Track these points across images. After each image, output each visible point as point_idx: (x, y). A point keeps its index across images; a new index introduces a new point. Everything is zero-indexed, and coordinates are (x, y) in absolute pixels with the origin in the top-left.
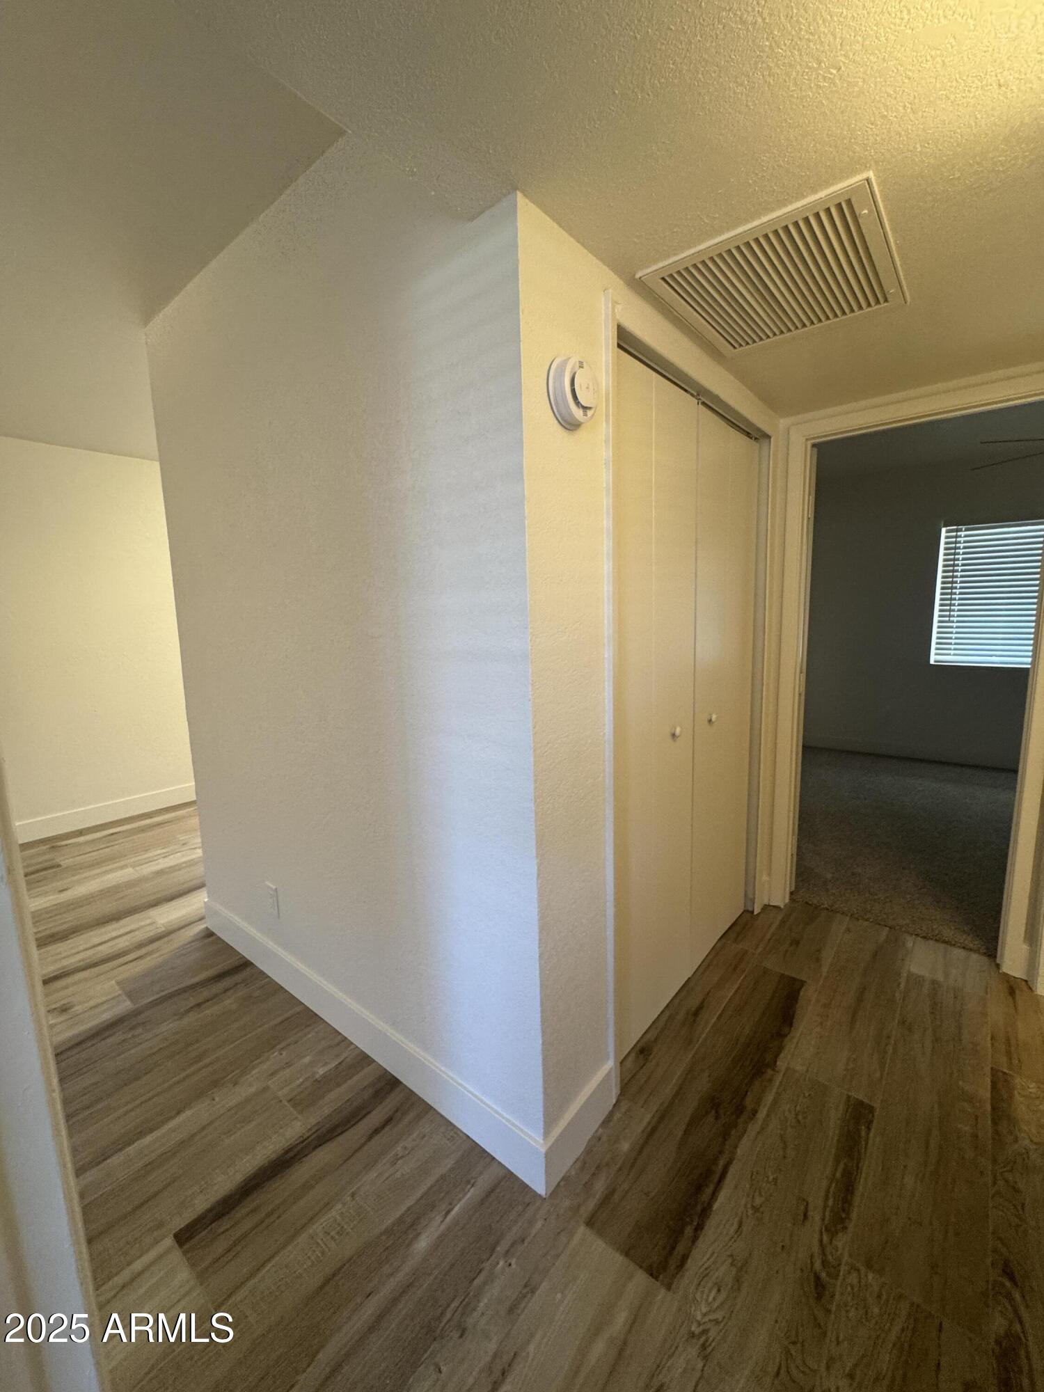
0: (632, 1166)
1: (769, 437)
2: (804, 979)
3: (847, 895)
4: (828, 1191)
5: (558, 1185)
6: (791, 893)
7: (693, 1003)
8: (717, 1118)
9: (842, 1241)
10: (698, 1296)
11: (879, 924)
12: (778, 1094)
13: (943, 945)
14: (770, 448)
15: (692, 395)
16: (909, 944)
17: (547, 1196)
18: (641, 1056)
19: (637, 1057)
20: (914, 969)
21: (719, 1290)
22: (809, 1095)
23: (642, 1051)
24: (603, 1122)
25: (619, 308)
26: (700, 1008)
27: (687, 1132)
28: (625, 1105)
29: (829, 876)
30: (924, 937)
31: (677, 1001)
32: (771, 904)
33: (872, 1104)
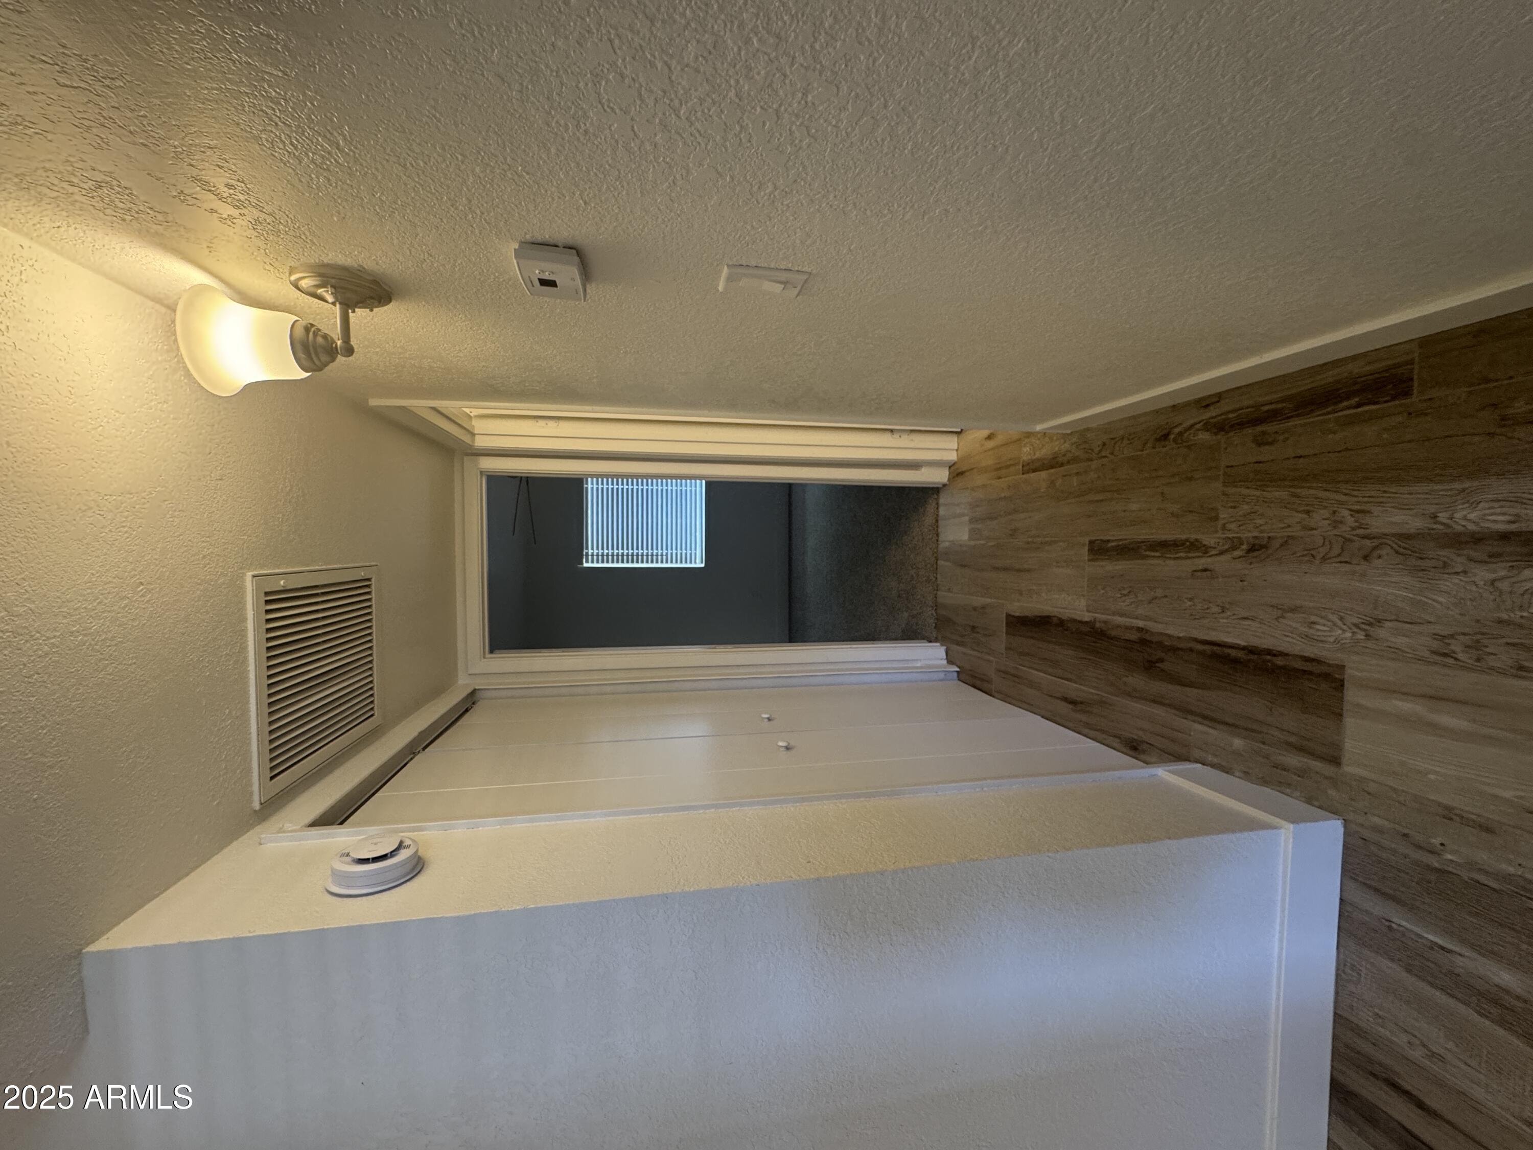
0: (1253, 731)
1: (474, 692)
2: (1005, 615)
3: (918, 597)
4: (1175, 559)
5: (1320, 807)
6: (930, 642)
7: (1064, 708)
8: (1161, 660)
9: (1209, 540)
10: (1332, 639)
11: (937, 569)
12: (1114, 614)
13: (940, 523)
14: (485, 689)
15: (412, 759)
16: (947, 544)
17: (1341, 818)
18: (1140, 748)
19: (1144, 752)
20: (965, 537)
21: (1314, 623)
22: (1103, 589)
23: (1135, 749)
24: (1227, 773)
25: (288, 826)
26: (1065, 699)
27: (1191, 685)
28: (1196, 753)
29: (906, 615)
30: (938, 535)
31: (1070, 724)
32: (945, 657)
33: (1087, 543)
